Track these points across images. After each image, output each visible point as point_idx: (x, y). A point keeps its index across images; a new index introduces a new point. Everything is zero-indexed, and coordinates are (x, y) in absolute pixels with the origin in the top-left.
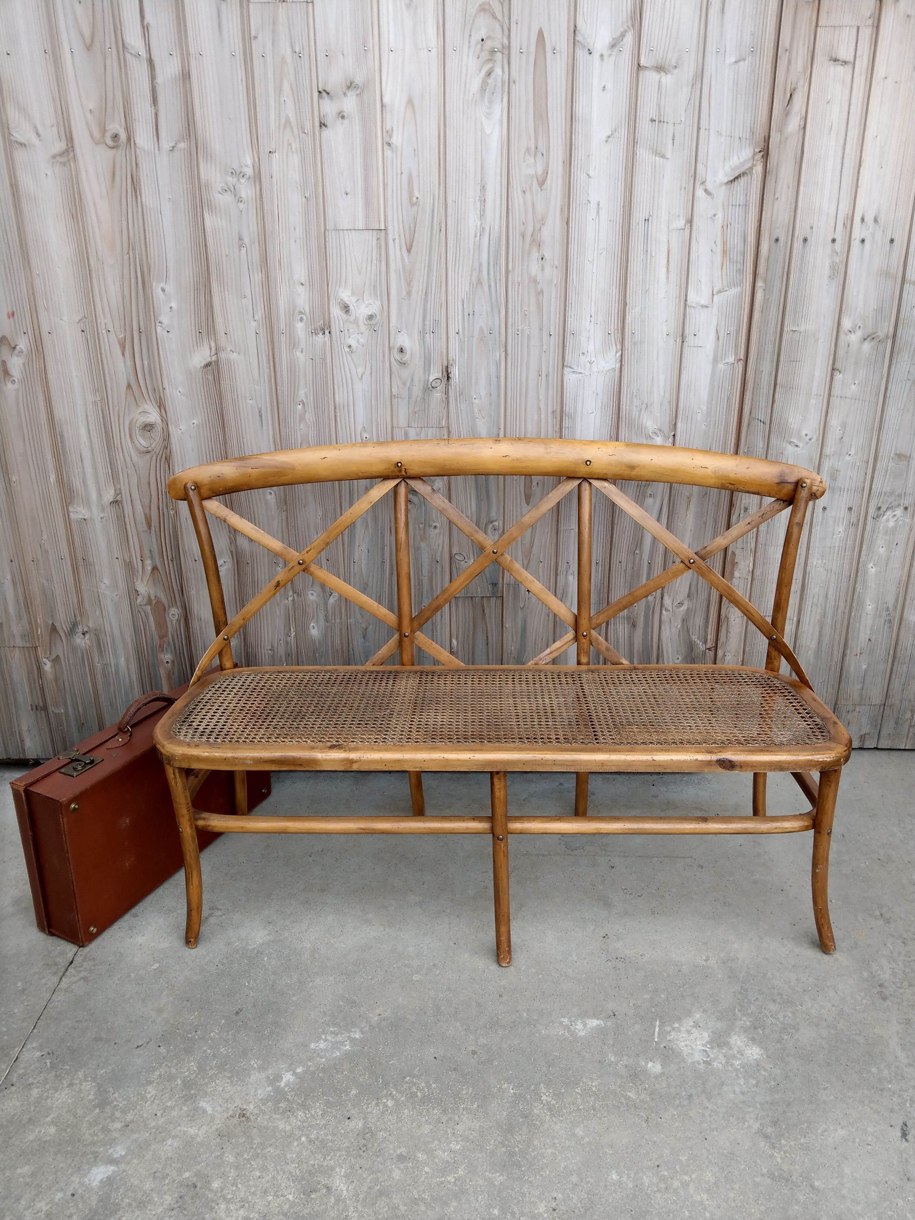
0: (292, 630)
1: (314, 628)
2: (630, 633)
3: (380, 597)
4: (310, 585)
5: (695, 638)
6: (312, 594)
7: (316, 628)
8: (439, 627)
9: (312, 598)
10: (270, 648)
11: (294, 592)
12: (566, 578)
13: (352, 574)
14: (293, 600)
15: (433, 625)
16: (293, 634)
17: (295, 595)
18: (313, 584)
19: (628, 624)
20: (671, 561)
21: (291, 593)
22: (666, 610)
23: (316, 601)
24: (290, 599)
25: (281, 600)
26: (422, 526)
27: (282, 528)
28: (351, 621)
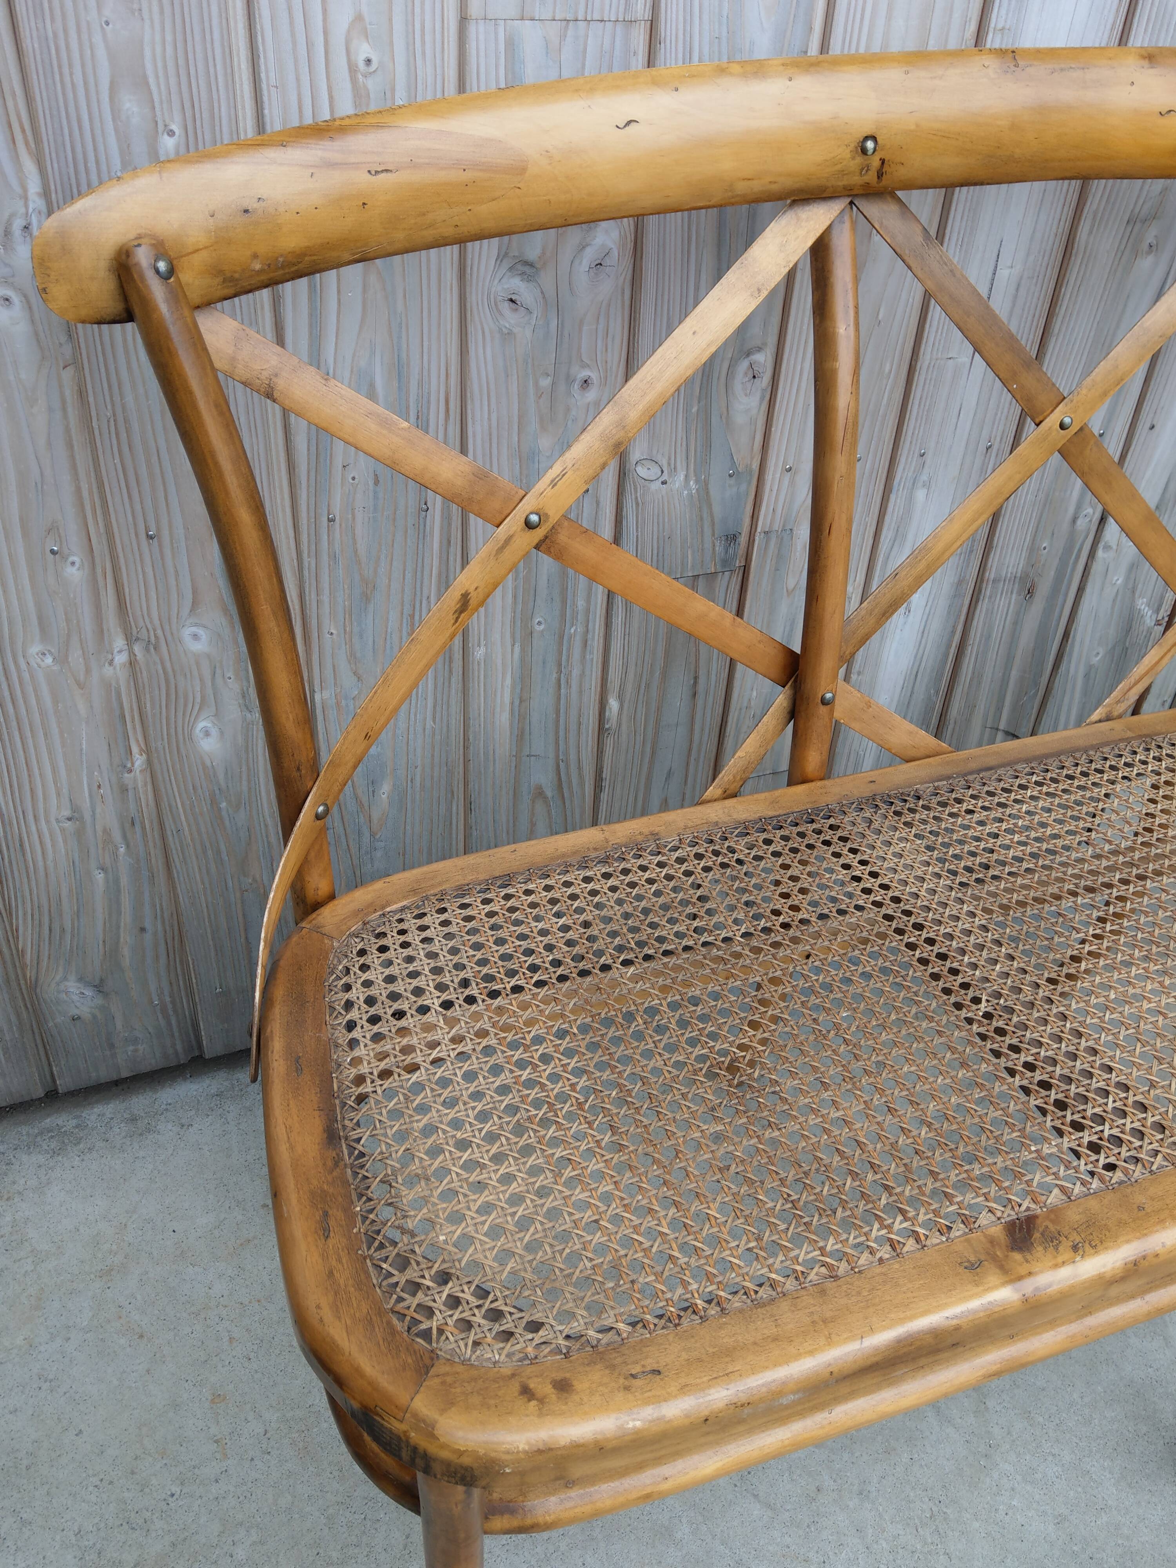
0: (135, 750)
1: (207, 734)
2: (1018, 614)
3: (412, 616)
4: (186, 611)
5: (1142, 604)
6: (195, 637)
7: (214, 732)
8: (576, 673)
9: (197, 647)
10: (67, 813)
11: (130, 639)
12: (910, 499)
13: (325, 558)
14: (132, 663)
15: (560, 672)
16: (139, 761)
17: (137, 649)
18: (195, 604)
19: (1019, 594)
20: (1148, 425)
21: (119, 642)
22: (1107, 547)
23: (208, 656)
24: (121, 659)
25: (88, 671)
26: (546, 382)
27: (67, 430)
28: (326, 694)
